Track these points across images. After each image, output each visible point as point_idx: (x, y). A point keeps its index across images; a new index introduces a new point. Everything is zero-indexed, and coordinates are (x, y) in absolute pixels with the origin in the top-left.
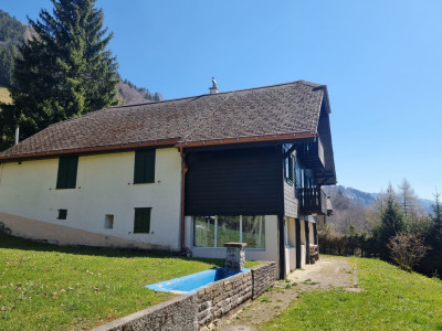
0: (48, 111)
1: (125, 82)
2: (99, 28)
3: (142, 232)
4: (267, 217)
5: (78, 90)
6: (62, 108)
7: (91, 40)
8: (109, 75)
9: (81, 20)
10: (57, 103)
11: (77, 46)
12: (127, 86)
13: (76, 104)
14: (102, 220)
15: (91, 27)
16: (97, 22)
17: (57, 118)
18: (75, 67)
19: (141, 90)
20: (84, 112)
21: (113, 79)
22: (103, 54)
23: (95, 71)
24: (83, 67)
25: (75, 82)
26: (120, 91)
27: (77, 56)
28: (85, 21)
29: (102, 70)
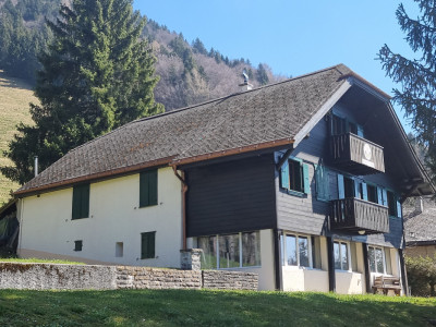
0: (74, 131)
1: (210, 55)
2: (126, 16)
3: (148, 257)
4: (262, 231)
5: (106, 101)
6: (88, 126)
7: (119, 33)
8: (143, 75)
9: (105, 12)
10: (83, 121)
11: (101, 46)
12: (212, 60)
13: (106, 118)
14: (113, 248)
15: (117, 16)
16: (124, 9)
17: (84, 138)
18: (100, 73)
19: (236, 63)
20: (116, 126)
21: (149, 79)
22: (133, 50)
23: (125, 72)
24: (110, 71)
25: (103, 90)
26: (201, 71)
27: (103, 58)
28: (109, 10)
29: (133, 70)
